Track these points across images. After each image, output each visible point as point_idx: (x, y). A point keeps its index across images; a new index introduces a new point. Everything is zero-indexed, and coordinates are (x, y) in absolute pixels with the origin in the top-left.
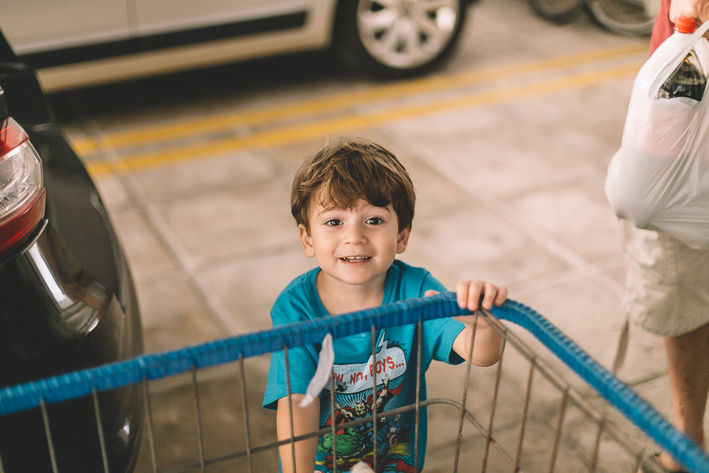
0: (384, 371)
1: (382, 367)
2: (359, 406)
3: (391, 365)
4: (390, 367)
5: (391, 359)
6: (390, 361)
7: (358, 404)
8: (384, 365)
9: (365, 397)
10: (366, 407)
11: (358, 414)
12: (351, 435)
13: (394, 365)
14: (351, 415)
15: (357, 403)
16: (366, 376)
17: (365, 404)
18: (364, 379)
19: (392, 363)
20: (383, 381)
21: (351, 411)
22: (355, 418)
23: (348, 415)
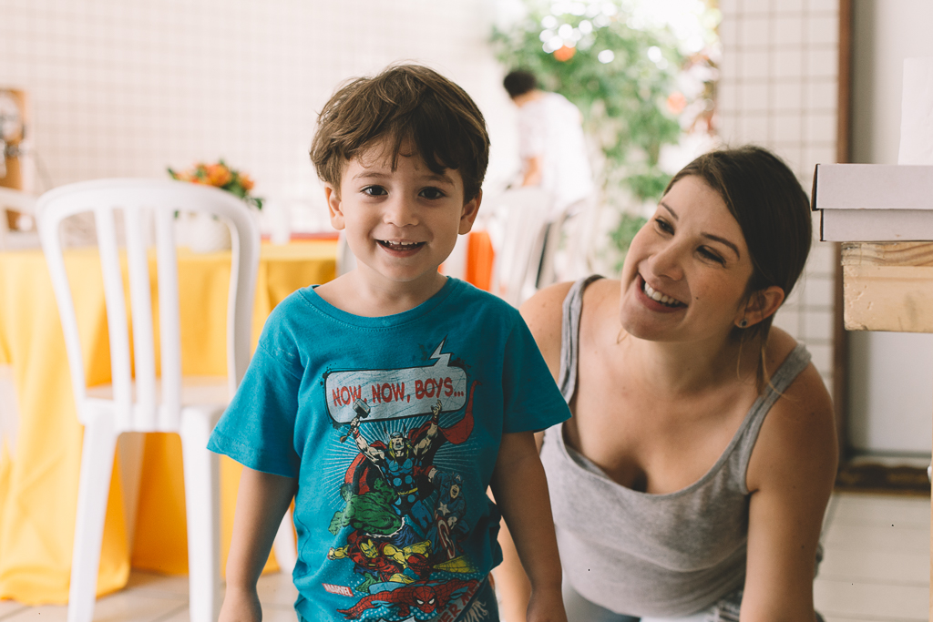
0: (438, 396)
1: (436, 390)
2: (395, 440)
3: (449, 390)
4: (446, 392)
5: (451, 382)
6: (448, 383)
7: (394, 437)
8: (439, 387)
9: (405, 429)
10: (405, 446)
11: (392, 454)
12: (380, 491)
13: (451, 391)
14: (382, 456)
15: (392, 437)
16: (409, 396)
17: (404, 440)
18: (405, 400)
19: (450, 387)
20: (432, 408)
21: (382, 449)
22: (388, 461)
23: (377, 456)
